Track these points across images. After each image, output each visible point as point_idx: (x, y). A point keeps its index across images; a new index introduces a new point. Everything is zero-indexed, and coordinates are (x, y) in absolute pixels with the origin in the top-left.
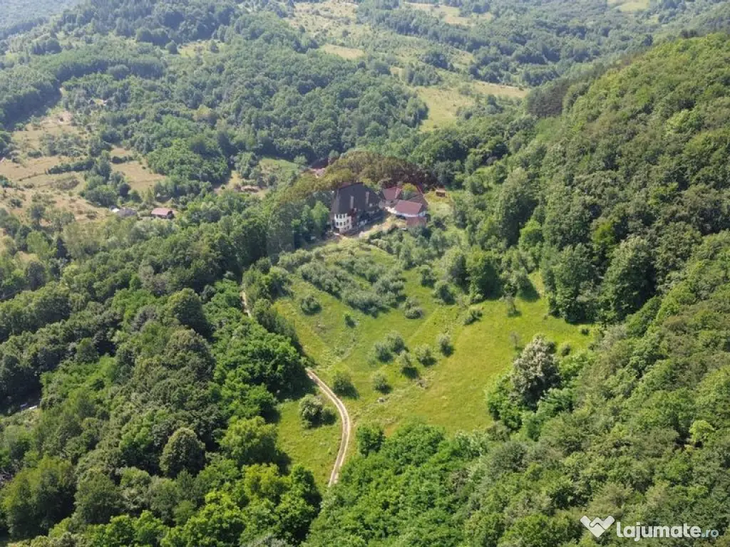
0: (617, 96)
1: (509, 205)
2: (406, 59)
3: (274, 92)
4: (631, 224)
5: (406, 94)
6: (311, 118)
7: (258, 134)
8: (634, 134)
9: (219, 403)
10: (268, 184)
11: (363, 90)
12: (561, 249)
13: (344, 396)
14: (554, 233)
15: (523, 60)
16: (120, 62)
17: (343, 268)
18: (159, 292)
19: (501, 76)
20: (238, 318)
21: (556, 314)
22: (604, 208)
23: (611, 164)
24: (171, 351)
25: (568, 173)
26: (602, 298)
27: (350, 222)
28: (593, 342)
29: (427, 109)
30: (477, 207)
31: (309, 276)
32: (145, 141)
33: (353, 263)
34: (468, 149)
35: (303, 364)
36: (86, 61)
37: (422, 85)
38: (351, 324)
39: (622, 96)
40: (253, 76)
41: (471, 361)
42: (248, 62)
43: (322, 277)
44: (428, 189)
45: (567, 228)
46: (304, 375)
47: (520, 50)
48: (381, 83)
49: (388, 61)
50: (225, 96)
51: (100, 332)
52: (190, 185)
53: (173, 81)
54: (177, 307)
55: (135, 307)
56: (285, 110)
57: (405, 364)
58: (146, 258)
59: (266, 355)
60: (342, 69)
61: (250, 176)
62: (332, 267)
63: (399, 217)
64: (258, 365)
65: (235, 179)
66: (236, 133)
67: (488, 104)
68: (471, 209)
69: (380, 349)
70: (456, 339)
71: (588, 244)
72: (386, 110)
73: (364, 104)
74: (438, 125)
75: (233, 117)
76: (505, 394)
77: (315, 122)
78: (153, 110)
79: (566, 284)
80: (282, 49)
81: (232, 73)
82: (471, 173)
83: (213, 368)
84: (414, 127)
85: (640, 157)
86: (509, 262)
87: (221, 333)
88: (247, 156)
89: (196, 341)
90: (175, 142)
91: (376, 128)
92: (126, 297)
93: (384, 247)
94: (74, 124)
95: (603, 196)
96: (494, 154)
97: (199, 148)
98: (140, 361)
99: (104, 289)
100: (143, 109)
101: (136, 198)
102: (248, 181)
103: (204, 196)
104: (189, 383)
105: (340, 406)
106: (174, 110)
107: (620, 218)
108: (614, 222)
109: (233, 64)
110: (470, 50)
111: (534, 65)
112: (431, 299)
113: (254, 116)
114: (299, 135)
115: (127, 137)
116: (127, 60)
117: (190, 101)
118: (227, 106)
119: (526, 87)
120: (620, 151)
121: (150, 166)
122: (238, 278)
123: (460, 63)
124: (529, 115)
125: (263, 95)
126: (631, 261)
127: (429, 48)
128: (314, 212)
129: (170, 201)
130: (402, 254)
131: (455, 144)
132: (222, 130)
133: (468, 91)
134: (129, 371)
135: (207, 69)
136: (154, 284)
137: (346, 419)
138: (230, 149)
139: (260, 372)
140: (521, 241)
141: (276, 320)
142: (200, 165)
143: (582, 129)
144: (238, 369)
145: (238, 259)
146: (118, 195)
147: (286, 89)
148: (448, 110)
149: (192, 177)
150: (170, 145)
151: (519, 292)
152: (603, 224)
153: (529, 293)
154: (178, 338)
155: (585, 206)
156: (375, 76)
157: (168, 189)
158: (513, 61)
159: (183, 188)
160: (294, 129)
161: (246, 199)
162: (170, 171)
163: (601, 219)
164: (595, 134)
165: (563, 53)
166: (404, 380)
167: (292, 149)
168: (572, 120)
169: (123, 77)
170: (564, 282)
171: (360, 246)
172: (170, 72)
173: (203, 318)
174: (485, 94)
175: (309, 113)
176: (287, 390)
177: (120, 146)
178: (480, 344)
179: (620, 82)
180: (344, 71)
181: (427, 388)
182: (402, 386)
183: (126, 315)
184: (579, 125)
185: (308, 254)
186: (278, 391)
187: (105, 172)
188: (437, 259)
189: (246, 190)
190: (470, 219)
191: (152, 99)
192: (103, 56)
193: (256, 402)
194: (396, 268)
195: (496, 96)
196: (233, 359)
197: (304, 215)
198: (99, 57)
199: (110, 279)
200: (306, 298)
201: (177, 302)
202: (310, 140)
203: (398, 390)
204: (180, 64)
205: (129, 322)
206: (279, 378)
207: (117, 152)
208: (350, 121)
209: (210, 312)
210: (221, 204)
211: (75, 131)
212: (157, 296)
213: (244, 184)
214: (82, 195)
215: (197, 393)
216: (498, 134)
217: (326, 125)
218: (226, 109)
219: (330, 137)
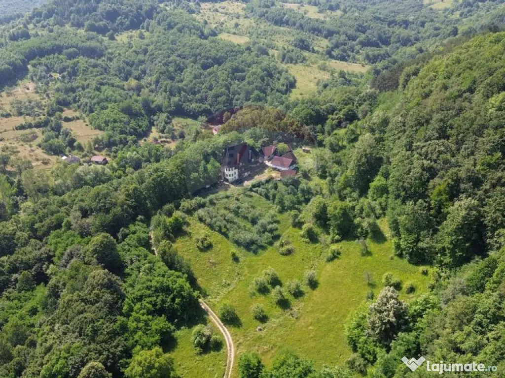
0: (445, 78)
1: (361, 163)
2: (280, 44)
3: (184, 69)
4: (462, 186)
5: (280, 69)
6: (210, 88)
7: (172, 100)
8: (461, 110)
9: (126, 335)
10: (178, 137)
11: (249, 67)
12: (404, 202)
13: (230, 324)
14: (398, 189)
15: (364, 44)
16: (72, 47)
17: (231, 212)
18: (85, 233)
19: (349, 56)
20: (146, 256)
21: (400, 256)
22: (439, 171)
23: (443, 134)
24: (89, 288)
25: (408, 140)
26: (439, 246)
27: (237, 173)
28: (433, 282)
29: (295, 81)
30: (334, 162)
31: (204, 219)
32: (88, 105)
33: (238, 208)
34: (327, 116)
35: (196, 296)
36: (48, 45)
37: (291, 63)
38: (236, 259)
39: (449, 78)
40: (169, 57)
41: (333, 294)
42: (165, 46)
43: (214, 220)
44: (297, 147)
45: (409, 186)
46: (197, 306)
47: (362, 37)
48: (262, 62)
49: (267, 46)
50: (148, 71)
51: (37, 266)
52: (120, 138)
53: (110, 60)
54: (96, 249)
55: (65, 245)
56: (191, 82)
57: (279, 297)
58: (76, 204)
59: (166, 290)
60: (233, 51)
61: (165, 131)
62: (222, 211)
63: (275, 169)
64: (160, 298)
65: (154, 133)
66: (156, 98)
67: (341, 77)
68: (330, 164)
69: (258, 283)
70: (320, 274)
71: (426, 200)
72: (265, 82)
73: (249, 77)
74: (303, 93)
75: (153, 87)
76: (362, 330)
77: (213, 91)
78: (94, 82)
79: (409, 232)
80: (190, 36)
81: (153, 54)
82: (329, 134)
83: (123, 301)
84: (286, 94)
85: (468, 129)
86: (362, 210)
87: (132, 269)
88: (163, 116)
89: (109, 280)
90: (109, 106)
91: (258, 95)
92: (59, 237)
93: (263, 194)
94: (37, 92)
95: (438, 161)
96: (346, 120)
97: (128, 111)
98: (65, 295)
99: (42, 229)
100: (88, 82)
101: (80, 148)
102: (163, 135)
103: (130, 146)
104: (102, 318)
105: (226, 334)
106: (110, 82)
107: (453, 180)
108: (448, 184)
109: (154, 48)
110: (326, 37)
111: (372, 48)
112: (300, 238)
113: (169, 86)
114: (202, 101)
115: (75, 101)
116: (77, 45)
117: (122, 75)
118: (150, 78)
119: (367, 64)
120: (451, 124)
121: (91, 124)
122: (147, 221)
123: (319, 46)
124: (373, 90)
125: (176, 71)
126: (464, 217)
127: (296, 36)
128: (209, 166)
129: (105, 150)
130: (277, 200)
131: (318, 112)
132: (145, 97)
133: (325, 67)
134: (55, 303)
135: (135, 52)
136: (81, 227)
137: (230, 346)
138: (151, 111)
139: (162, 305)
140: (370, 192)
141: (176, 258)
142: (129, 123)
143: (418, 104)
144: (143, 302)
145: (149, 205)
146: (67, 146)
147: (192, 66)
148: (310, 81)
149: (122, 132)
150: (107, 108)
151: (370, 235)
152: (439, 184)
153: (378, 236)
154: (94, 277)
155: (423, 168)
156: (258, 57)
157: (104, 141)
158: (357, 45)
159: (115, 141)
160: (198, 96)
161: (161, 149)
162: (106, 128)
163: (437, 180)
164: (429, 109)
165: (393, 40)
166: (278, 311)
167: (196, 111)
168: (409, 96)
169: (74, 58)
170: (407, 230)
171: (244, 193)
172: (109, 53)
173: (118, 256)
174: (338, 70)
175: (209, 84)
176: (183, 319)
177: (70, 109)
178: (339, 280)
179: (447, 67)
180: (235, 53)
181: (297, 318)
182: (277, 317)
183: (57, 253)
184: (416, 101)
185: (203, 200)
186: (176, 320)
187: (57, 128)
188: (304, 204)
189: (162, 142)
190: (329, 172)
191: (95, 74)
192: (60, 42)
193: (157, 331)
194: (272, 212)
195: (345, 71)
196: (139, 294)
197: (201, 169)
198: (57, 43)
199: (47, 221)
200: (201, 238)
201: (97, 244)
202: (210, 105)
203: (274, 320)
204: (117, 47)
205: (59, 258)
206: (177, 309)
207: (68, 113)
208: (239, 90)
209: (124, 250)
210: (142, 154)
211: (37, 98)
212: (82, 237)
213: (161, 137)
214: (40, 146)
215: (107, 327)
216: (349, 104)
217: (221, 93)
218: (149, 81)
219: (224, 102)
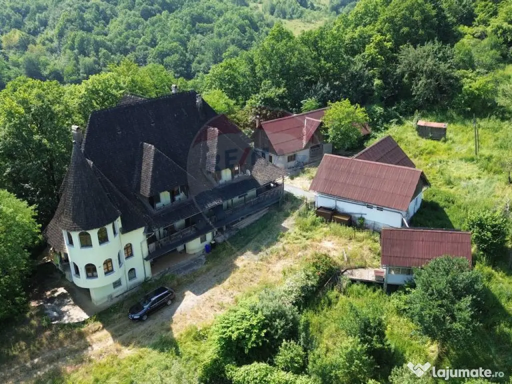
5: (268, 22)
6: (153, 43)
7: (81, 62)
37: (285, 18)
50: (50, 22)
56: (120, 34)
72: (248, 34)
75: (55, 44)
77: (157, 47)
113: (77, 40)
118: (51, 32)
125: (97, 19)
147: (126, 13)
175: (151, 36)
217: (170, 50)
218: (49, 36)
219: (176, 63)
